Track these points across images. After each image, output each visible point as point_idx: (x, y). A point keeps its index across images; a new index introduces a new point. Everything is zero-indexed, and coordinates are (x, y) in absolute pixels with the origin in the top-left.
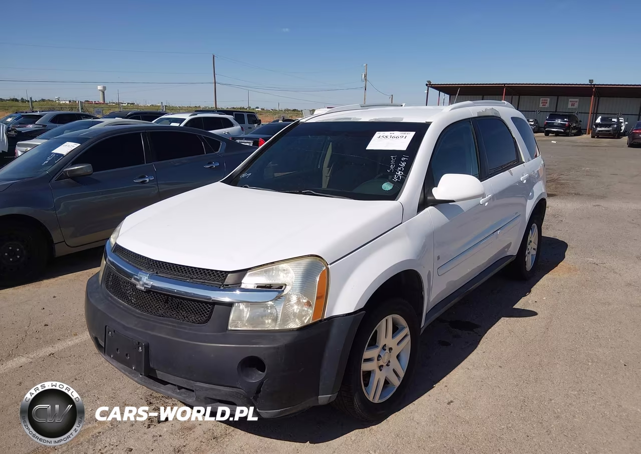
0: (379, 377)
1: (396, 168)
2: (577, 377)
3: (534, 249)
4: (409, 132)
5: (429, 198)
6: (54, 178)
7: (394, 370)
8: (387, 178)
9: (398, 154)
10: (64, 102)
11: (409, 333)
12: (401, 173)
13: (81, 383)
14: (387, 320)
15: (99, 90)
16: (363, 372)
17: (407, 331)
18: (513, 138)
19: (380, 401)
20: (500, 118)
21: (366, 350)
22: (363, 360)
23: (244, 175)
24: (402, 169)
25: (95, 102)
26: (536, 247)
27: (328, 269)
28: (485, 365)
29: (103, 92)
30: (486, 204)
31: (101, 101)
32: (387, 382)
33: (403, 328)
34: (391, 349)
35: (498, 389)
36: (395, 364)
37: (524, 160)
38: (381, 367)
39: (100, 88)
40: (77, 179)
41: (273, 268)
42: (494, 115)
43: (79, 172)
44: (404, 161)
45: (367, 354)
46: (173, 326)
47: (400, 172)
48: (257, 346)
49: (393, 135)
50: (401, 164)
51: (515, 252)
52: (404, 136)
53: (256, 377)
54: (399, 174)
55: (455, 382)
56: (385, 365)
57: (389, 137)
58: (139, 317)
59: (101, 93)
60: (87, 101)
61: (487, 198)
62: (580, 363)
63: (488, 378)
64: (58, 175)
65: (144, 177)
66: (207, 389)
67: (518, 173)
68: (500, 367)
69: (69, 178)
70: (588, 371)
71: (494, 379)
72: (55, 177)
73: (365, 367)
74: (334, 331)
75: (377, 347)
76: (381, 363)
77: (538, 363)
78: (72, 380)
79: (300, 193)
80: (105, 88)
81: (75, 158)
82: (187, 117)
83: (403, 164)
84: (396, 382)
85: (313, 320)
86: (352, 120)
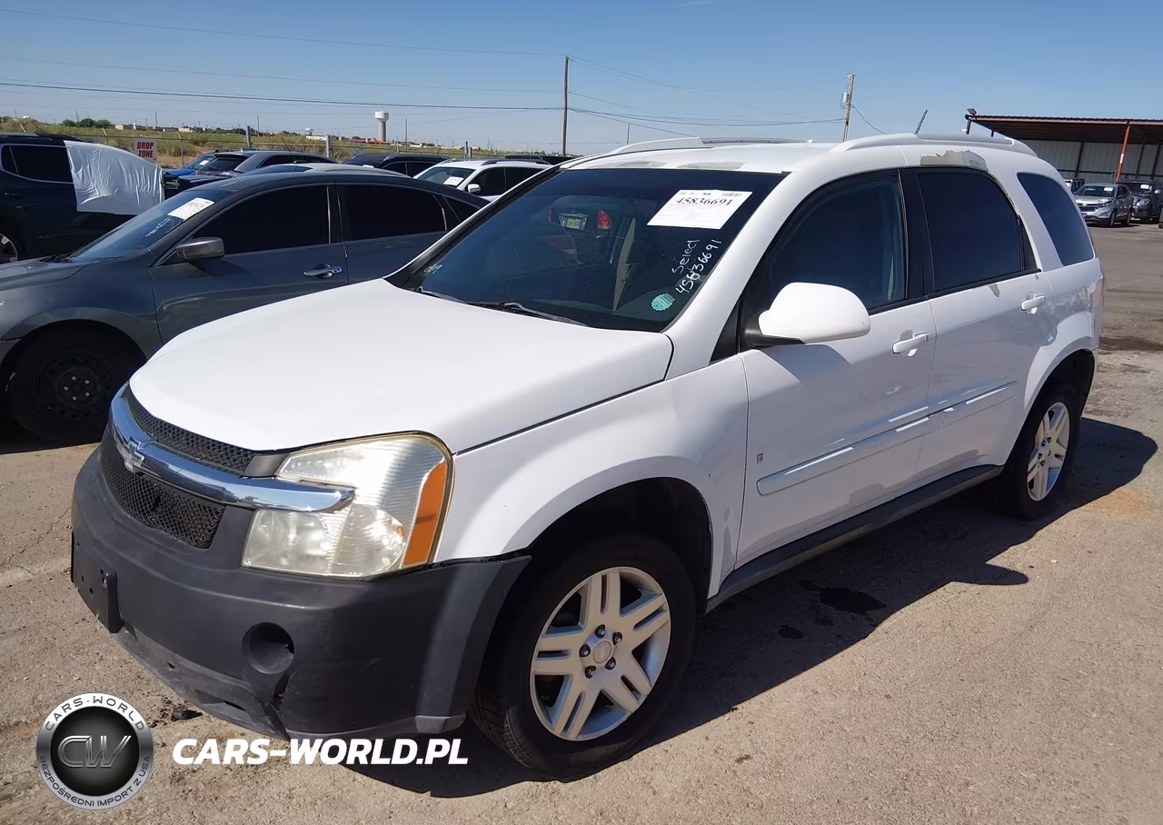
0: (580, 691)
1: (690, 265)
2: (1051, 742)
3: (1057, 456)
4: (739, 192)
5: (748, 332)
6: (159, 261)
7: (624, 679)
8: (667, 285)
9: (703, 235)
10: (318, 138)
11: (666, 607)
12: (695, 277)
13: (88, 627)
14: (604, 579)
15: (379, 119)
16: (538, 677)
17: (661, 600)
18: (1017, 218)
19: (581, 738)
20: (985, 172)
21: (547, 633)
22: (536, 654)
23: (431, 268)
24: (700, 267)
25: (369, 140)
26: (1063, 452)
27: (450, 463)
28: (856, 689)
29: (384, 123)
30: (912, 352)
31: (380, 139)
32: (603, 702)
33: (653, 596)
34: (617, 636)
35: (860, 744)
36: (627, 665)
37: (1039, 266)
38: (589, 671)
39: (379, 115)
40: (202, 263)
41: (336, 451)
42: (968, 165)
43: (204, 252)
44: (709, 252)
45: (546, 642)
46: (159, 546)
47: (694, 274)
48: (281, 605)
49: (706, 198)
50: (702, 257)
51: (1001, 460)
52: (728, 199)
53: (274, 666)
54: (691, 277)
55: (775, 716)
56: (600, 666)
57: (698, 201)
58: (117, 523)
59: (380, 124)
60: (357, 138)
61: (914, 338)
62: (1073, 710)
63: (851, 716)
64: (165, 256)
65: (322, 267)
66: (196, 675)
67: (1016, 292)
68: (888, 697)
69: (186, 261)
70: (1082, 729)
71: (861, 720)
72: (161, 259)
73: (541, 667)
74: (457, 589)
75: (580, 629)
76: (589, 661)
77: (976, 699)
78: (77, 619)
79: (501, 308)
80: (386, 115)
81: (202, 226)
82: (478, 167)
83: (706, 258)
84: (630, 704)
85: (405, 563)
86: (648, 166)
